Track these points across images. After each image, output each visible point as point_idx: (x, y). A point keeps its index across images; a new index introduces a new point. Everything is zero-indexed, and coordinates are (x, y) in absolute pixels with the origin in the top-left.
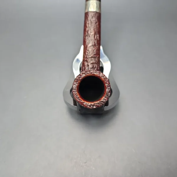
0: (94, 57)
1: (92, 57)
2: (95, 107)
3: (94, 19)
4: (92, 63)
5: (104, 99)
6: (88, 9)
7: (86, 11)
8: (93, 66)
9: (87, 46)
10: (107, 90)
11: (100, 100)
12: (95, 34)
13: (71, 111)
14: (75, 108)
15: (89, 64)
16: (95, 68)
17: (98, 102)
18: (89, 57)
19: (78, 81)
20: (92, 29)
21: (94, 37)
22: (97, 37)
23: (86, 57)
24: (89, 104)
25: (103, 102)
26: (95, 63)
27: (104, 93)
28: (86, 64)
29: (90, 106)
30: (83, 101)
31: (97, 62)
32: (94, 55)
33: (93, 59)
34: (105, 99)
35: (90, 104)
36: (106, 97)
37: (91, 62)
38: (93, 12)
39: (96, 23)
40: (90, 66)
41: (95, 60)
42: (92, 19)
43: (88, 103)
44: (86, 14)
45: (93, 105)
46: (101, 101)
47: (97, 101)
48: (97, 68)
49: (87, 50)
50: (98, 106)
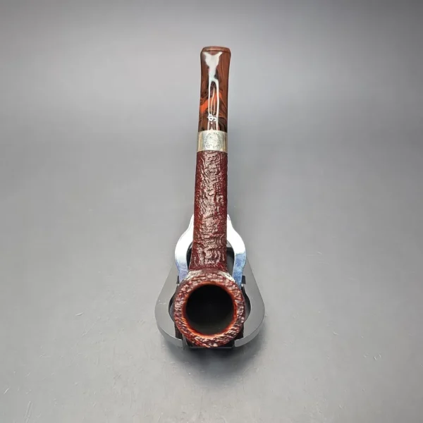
0: (214, 238)
1: (211, 238)
2: (215, 345)
3: (214, 166)
4: (211, 250)
5: (232, 329)
6: (203, 146)
7: (199, 150)
8: (214, 255)
9: (202, 216)
10: (238, 312)
11: (226, 331)
12: (216, 193)
13: (171, 347)
14: (179, 342)
15: (206, 252)
16: (217, 258)
17: (222, 335)
18: (206, 237)
19: (184, 296)
20: (211, 184)
21: (215, 199)
22: (220, 199)
23: (200, 238)
24: (206, 340)
25: (232, 335)
26: (217, 249)
27: (233, 318)
28: (200, 250)
29: (206, 343)
30: (193, 334)
31: (222, 247)
32: (215, 233)
33: (212, 241)
34: (235, 330)
35: (206, 338)
36: (236, 326)
37: (210, 247)
38: (213, 152)
39: (218, 172)
40: (208, 255)
41: (216, 243)
42: (210, 166)
43: (203, 337)
44: (200, 156)
45: (213, 342)
46: (228, 334)
47: (220, 333)
48: (221, 258)
49: (202, 224)
50: (222, 343)
